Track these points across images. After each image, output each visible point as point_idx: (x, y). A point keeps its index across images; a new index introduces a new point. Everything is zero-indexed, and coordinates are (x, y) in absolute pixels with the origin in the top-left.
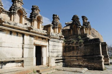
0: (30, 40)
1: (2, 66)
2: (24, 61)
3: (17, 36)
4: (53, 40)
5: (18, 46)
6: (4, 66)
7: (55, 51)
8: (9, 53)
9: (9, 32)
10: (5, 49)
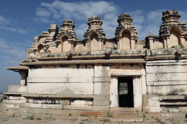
0: (104, 71)
1: (70, 102)
2: (94, 99)
3: (86, 68)
4: (156, 64)
5: (88, 80)
6: (72, 103)
7: (162, 83)
8: (77, 89)
9: (76, 66)
10: (73, 85)
